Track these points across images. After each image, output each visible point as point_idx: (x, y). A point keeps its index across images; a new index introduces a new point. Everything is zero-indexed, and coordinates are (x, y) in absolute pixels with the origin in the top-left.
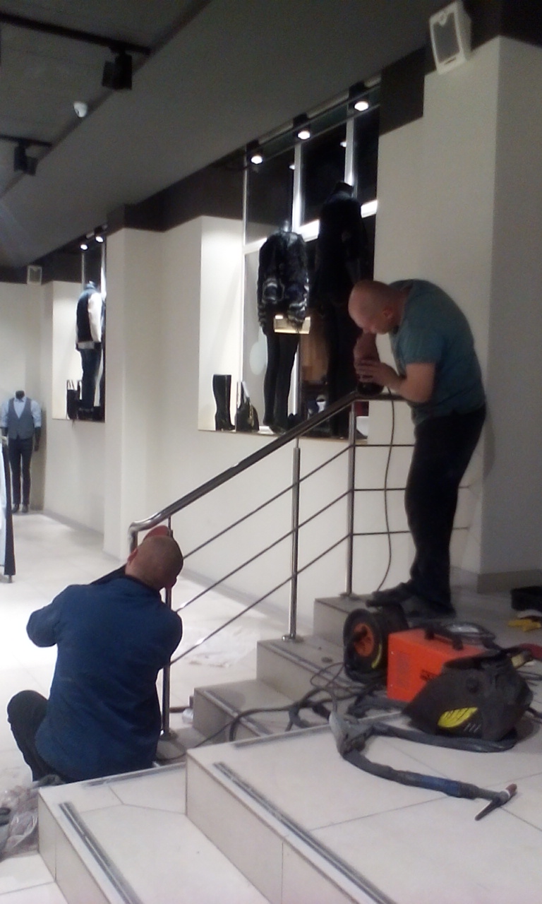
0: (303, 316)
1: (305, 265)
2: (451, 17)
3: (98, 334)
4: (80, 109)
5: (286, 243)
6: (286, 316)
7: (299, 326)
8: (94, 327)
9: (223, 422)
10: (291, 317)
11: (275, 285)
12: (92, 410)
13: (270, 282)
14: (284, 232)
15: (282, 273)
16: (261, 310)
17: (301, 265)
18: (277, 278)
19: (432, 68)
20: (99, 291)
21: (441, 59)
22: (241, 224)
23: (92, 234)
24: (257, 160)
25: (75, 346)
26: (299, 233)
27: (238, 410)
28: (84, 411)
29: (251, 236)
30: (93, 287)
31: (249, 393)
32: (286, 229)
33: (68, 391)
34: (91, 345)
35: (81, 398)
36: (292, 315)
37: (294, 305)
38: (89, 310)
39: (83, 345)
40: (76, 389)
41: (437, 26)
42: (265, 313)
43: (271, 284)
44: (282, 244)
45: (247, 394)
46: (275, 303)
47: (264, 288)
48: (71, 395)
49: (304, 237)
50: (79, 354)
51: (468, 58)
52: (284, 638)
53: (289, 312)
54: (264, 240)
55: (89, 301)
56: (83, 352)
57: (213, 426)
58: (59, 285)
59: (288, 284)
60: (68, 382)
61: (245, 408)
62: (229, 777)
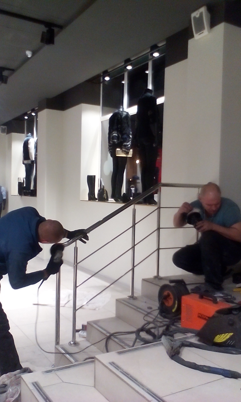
0: (129, 149)
1: (130, 126)
2: (201, 14)
3: (33, 157)
4: (29, 54)
5: (121, 116)
6: (121, 148)
7: (127, 153)
8: (31, 153)
9: (91, 197)
10: (123, 149)
11: (117, 135)
12: (30, 191)
13: (114, 133)
14: (120, 111)
15: (119, 130)
16: (110, 146)
17: (128, 126)
18: (118, 132)
19: (192, 36)
20: (33, 137)
21: (197, 33)
22: (99, 108)
23: (30, 112)
24: (107, 79)
25: (22, 162)
26: (127, 111)
27: (99, 191)
28: (26, 192)
29: (104, 113)
30: (30, 135)
31: (104, 184)
32: (121, 110)
33: (19, 183)
34: (29, 162)
35: (25, 186)
36: (124, 148)
37: (125, 144)
38: (29, 146)
39: (26, 162)
40: (22, 181)
41: (195, 18)
42: (111, 148)
43: (114, 134)
44: (119, 116)
45: (103, 184)
46: (116, 143)
47: (111, 136)
48: (20, 184)
49: (129, 113)
50: (24, 166)
51: (209, 32)
52: (128, 297)
53: (123, 147)
54: (111, 114)
55: (29, 142)
56: (26, 165)
57: (87, 199)
58: (14, 135)
59: (122, 134)
60: (18, 178)
61: (102, 191)
62: (118, 370)
